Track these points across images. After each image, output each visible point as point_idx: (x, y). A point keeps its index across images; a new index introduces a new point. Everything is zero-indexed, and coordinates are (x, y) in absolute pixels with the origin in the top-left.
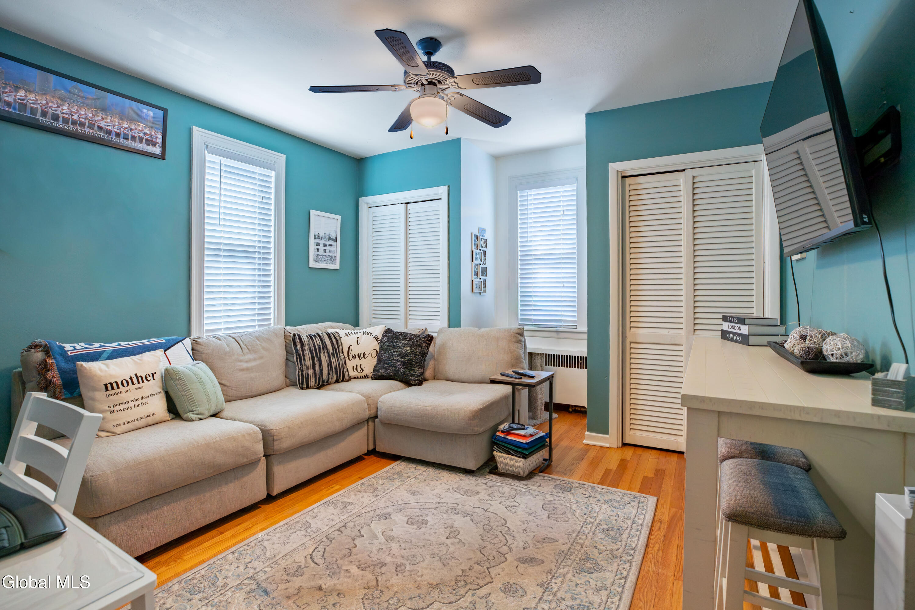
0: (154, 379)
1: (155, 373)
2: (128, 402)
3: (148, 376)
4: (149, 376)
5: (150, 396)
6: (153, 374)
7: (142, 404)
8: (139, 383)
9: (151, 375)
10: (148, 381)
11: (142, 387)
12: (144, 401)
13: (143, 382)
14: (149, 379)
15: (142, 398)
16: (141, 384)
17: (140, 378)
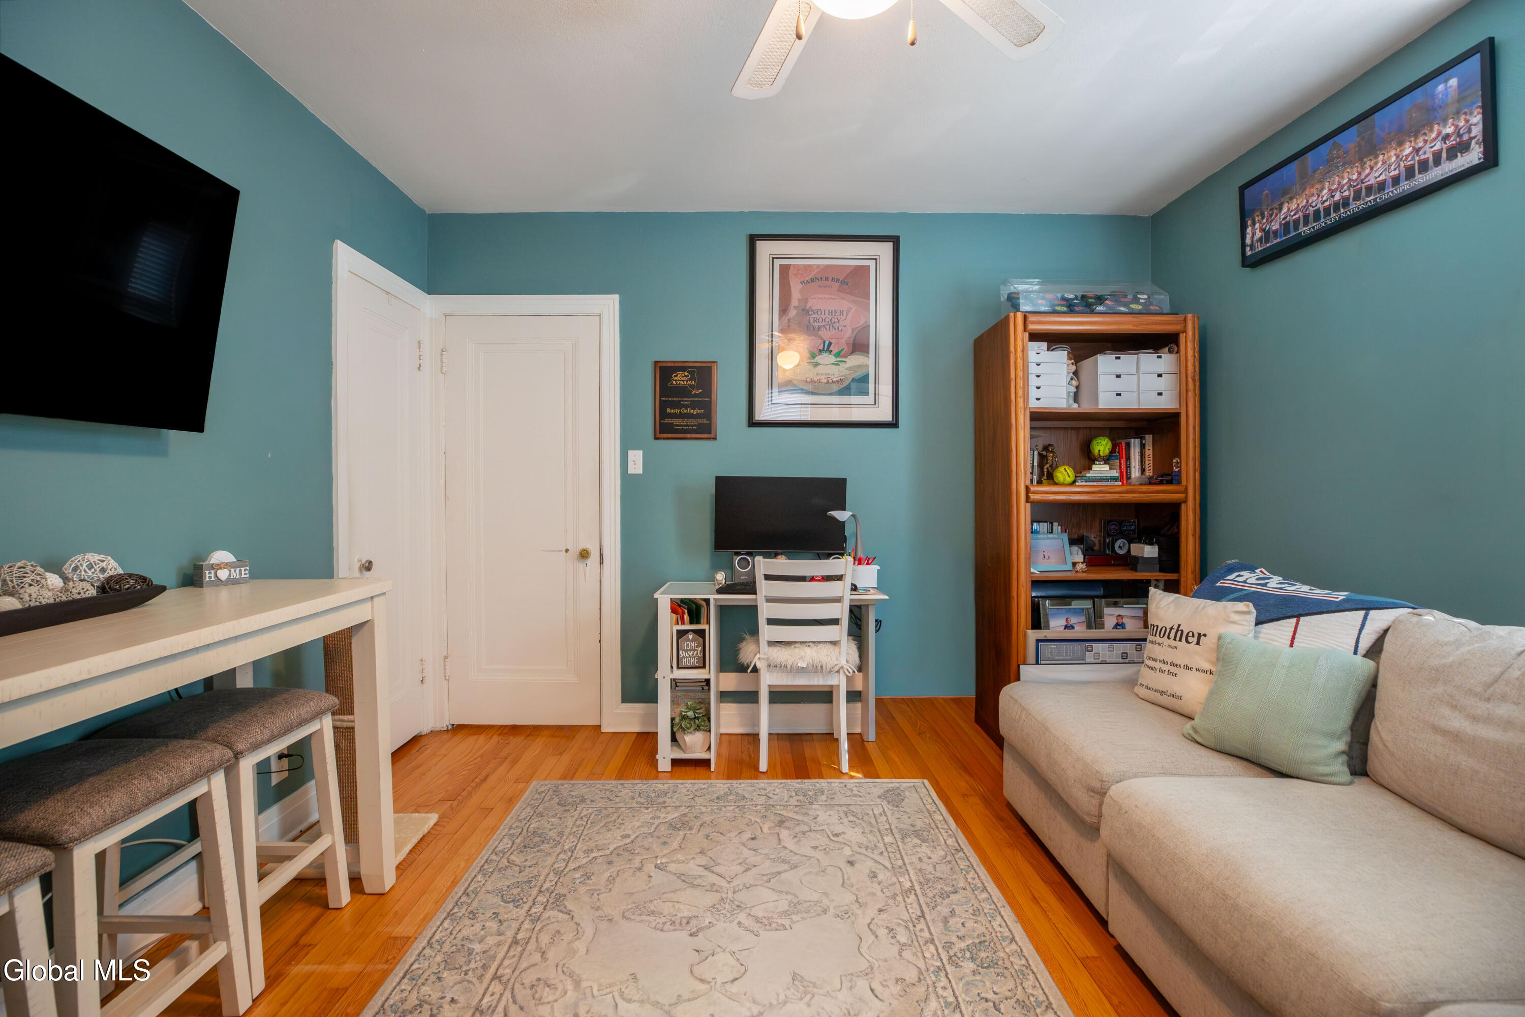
0: (1198, 643)
1: (1205, 635)
2: (1155, 660)
3: (1190, 634)
4: (1193, 636)
5: (1182, 666)
6: (1199, 635)
7: (1169, 673)
8: (1175, 639)
9: (1196, 635)
10: (1187, 641)
11: (1176, 648)
12: (1173, 669)
13: (1180, 640)
14: (1190, 639)
15: (1172, 664)
16: (1176, 643)
17: (1179, 633)
